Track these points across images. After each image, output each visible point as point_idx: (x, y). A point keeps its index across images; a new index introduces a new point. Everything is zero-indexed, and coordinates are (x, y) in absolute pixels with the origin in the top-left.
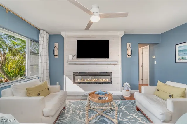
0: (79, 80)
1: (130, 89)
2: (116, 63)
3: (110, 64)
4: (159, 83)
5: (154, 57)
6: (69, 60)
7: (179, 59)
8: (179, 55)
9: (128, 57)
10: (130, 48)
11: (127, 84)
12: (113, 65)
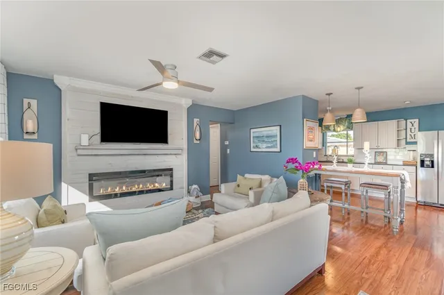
0: (102, 192)
1: (200, 194)
2: (180, 152)
3: (171, 154)
4: (239, 177)
5: (227, 143)
6: (82, 147)
7: (254, 148)
8: (254, 142)
9: (195, 142)
10: (198, 127)
11: (195, 186)
12: (174, 156)
